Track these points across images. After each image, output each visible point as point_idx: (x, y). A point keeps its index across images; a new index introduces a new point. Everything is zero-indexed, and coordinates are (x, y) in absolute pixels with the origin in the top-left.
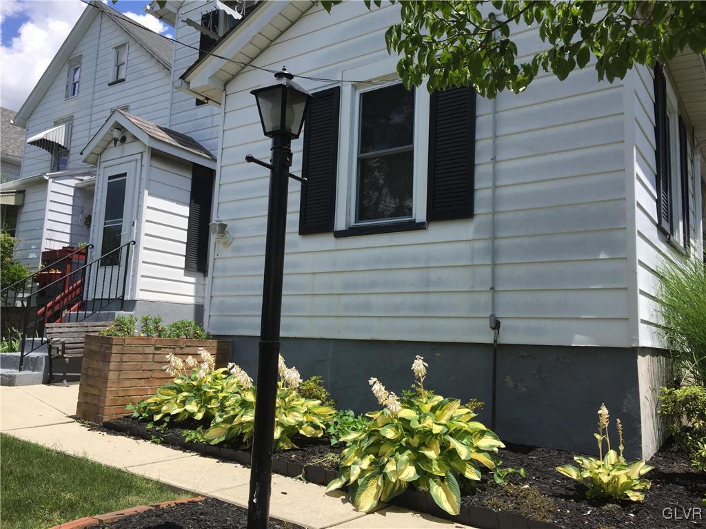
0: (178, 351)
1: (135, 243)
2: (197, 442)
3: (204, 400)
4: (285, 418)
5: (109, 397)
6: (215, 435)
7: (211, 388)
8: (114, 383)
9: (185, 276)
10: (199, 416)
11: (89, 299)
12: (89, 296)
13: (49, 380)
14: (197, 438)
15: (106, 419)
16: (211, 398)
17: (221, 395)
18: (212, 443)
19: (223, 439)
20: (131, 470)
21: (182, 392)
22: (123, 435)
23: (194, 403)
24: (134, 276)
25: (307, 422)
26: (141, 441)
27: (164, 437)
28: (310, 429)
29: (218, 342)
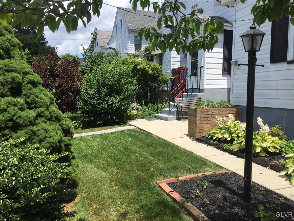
0: (220, 113)
1: (203, 67)
2: (228, 149)
3: (231, 133)
4: (262, 144)
5: (198, 130)
6: (235, 147)
7: (233, 129)
8: (199, 125)
9: (223, 77)
10: (229, 139)
11: (188, 89)
12: (188, 87)
13: (178, 119)
14: (228, 148)
15: (197, 137)
16: (233, 133)
17: (237, 132)
18: (234, 151)
19: (238, 150)
20: (206, 158)
21: (222, 130)
22: (203, 143)
23: (227, 134)
24: (203, 79)
25: (272, 146)
26: (209, 146)
27: (217, 146)
28: (273, 149)
29: (236, 109)
